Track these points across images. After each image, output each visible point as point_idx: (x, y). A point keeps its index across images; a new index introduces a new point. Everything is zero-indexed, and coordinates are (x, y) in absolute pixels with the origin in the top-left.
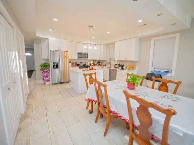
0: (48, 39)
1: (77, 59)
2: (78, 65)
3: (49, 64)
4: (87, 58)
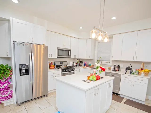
0: (9, 21)
1: (57, 57)
2: (58, 67)
3: (11, 67)
4: (70, 57)
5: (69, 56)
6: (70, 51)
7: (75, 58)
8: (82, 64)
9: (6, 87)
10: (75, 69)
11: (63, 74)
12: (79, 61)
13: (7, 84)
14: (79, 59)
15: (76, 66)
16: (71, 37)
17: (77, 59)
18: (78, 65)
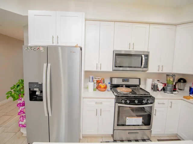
4: (144, 69)
5: (143, 66)
6: (147, 56)
7: (160, 71)
8: (184, 86)
9: (22, 112)
10: (155, 100)
11: (119, 107)
12: (172, 79)
13: (23, 108)
14: (173, 75)
15: (164, 89)
16: (150, 23)
17: (168, 75)
18: (169, 88)
